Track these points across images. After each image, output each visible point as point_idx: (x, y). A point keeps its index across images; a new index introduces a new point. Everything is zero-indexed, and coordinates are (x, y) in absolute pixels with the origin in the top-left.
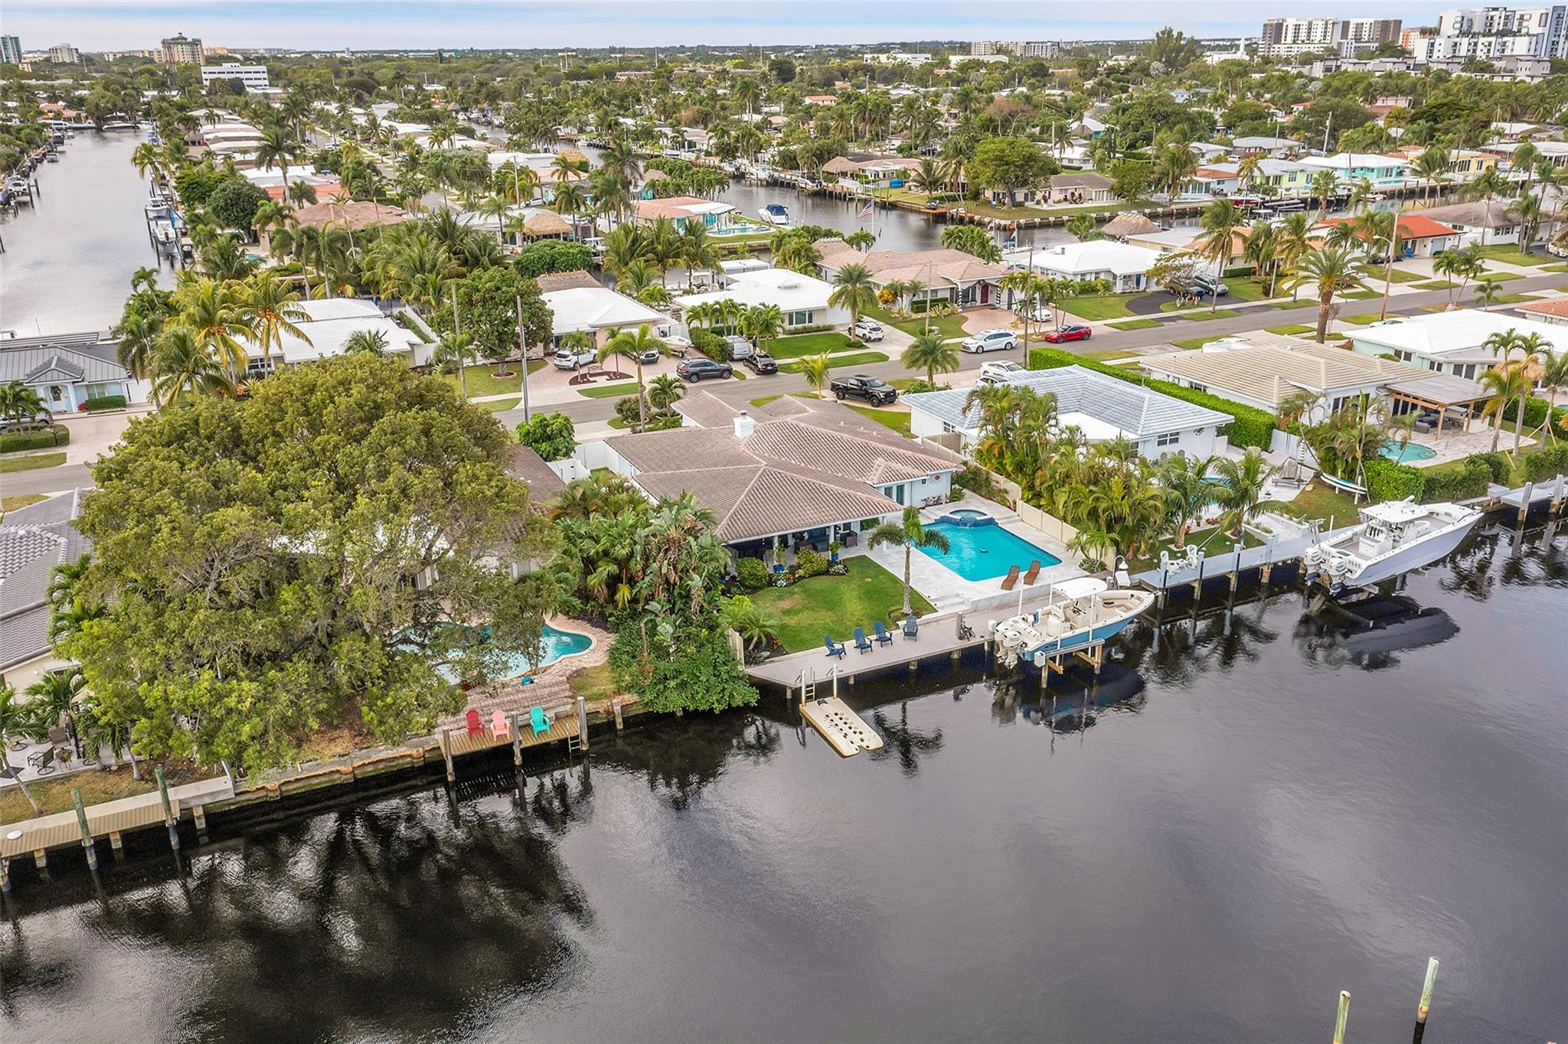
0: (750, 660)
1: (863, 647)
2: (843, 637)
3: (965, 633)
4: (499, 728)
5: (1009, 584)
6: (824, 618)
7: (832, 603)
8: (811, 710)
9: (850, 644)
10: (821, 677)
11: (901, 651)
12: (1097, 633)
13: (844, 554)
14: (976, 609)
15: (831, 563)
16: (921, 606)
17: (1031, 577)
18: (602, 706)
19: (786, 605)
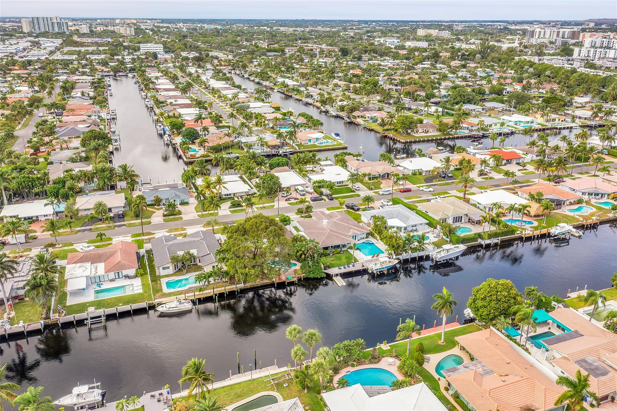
0: (325, 269)
1: (345, 268)
2: (341, 266)
3: (363, 266)
4: (283, 278)
5: (373, 257)
6: (338, 262)
7: (340, 259)
8: (334, 278)
9: (342, 267)
10: (337, 273)
11: (351, 269)
12: (386, 267)
13: (343, 249)
14: (366, 261)
15: (341, 251)
16: (356, 260)
17: (378, 256)
18: (299, 276)
19: (331, 259)
